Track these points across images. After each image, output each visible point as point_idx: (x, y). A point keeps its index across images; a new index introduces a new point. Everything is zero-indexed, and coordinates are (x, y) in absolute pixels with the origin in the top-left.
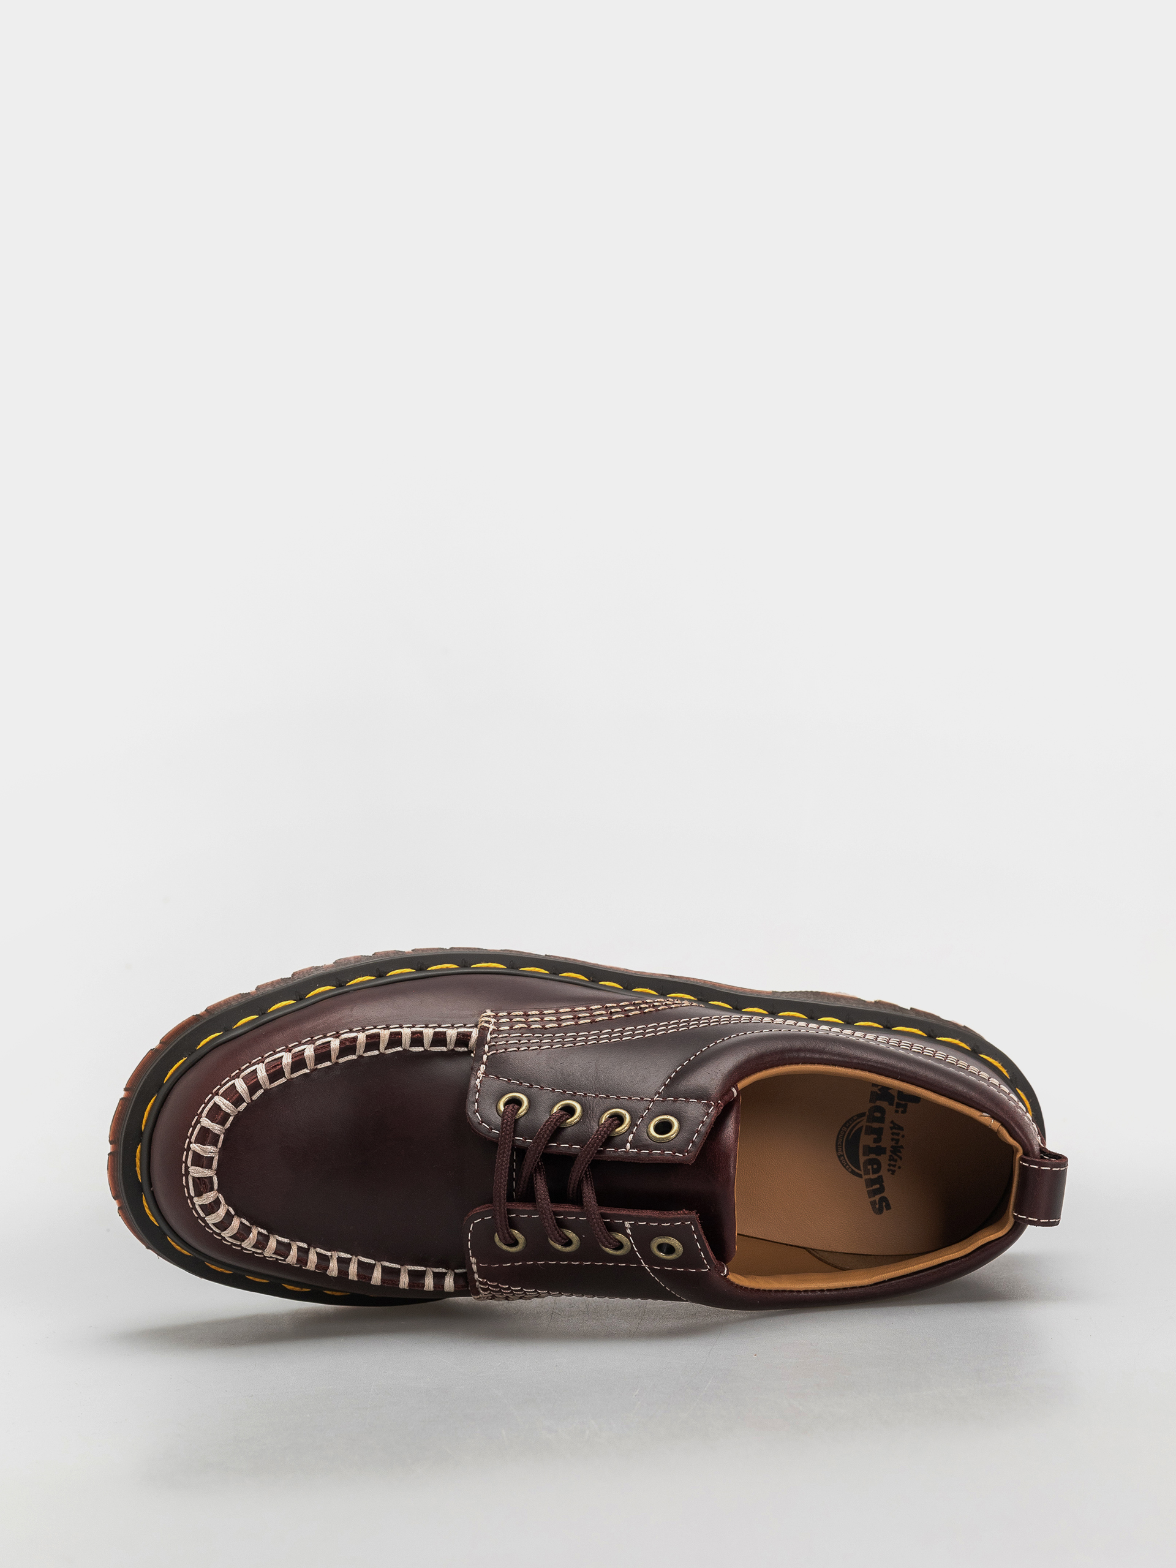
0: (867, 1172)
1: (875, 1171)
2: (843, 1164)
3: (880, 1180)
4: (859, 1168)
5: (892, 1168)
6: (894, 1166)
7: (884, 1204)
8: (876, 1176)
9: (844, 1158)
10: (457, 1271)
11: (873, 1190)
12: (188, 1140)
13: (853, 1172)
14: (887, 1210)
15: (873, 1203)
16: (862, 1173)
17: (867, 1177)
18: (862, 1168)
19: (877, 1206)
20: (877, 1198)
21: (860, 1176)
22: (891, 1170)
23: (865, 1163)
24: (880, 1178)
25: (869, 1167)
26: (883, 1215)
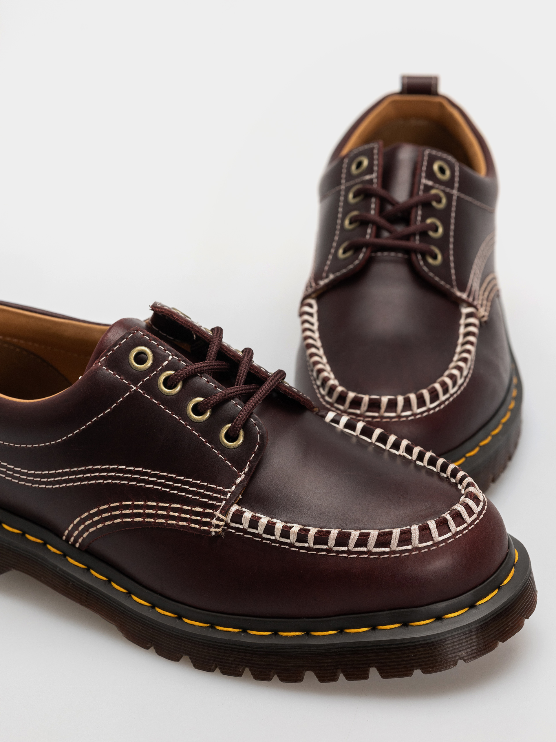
12: (470, 528)
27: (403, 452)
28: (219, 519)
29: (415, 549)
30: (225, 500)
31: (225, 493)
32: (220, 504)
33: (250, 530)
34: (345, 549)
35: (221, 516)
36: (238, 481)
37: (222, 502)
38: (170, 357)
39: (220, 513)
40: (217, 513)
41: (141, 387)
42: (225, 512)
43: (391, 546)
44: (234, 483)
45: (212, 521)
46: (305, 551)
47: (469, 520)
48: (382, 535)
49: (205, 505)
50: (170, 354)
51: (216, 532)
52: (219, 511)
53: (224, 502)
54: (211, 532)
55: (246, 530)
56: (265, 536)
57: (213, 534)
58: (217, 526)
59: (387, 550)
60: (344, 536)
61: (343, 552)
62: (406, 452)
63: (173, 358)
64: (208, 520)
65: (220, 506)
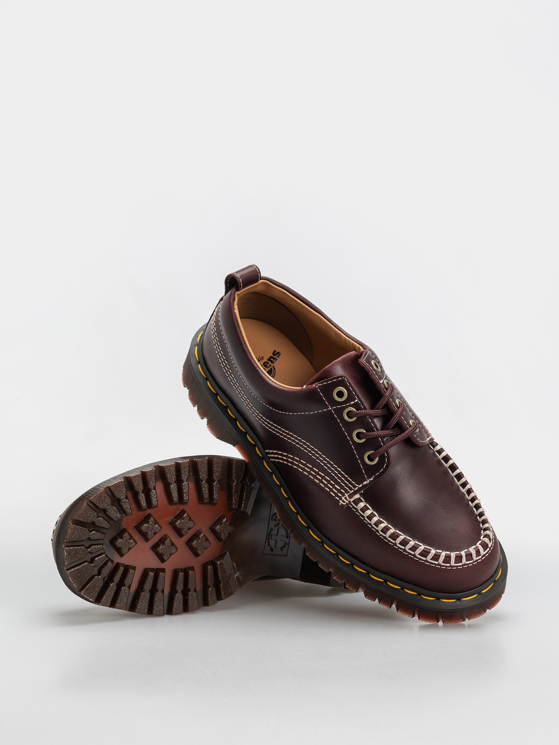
0: (270, 365)
1: (268, 363)
2: (275, 374)
3: (269, 360)
4: (271, 368)
5: (262, 359)
6: (260, 358)
7: (275, 353)
8: (269, 362)
9: (273, 375)
10: (433, 448)
11: (274, 359)
12: (474, 564)
13: (274, 369)
14: (276, 351)
15: (278, 357)
16: (272, 367)
17: (271, 364)
18: (270, 368)
19: (278, 355)
20: (275, 357)
21: (273, 367)
22: (262, 358)
23: (268, 368)
24: (268, 360)
25: (268, 366)
26: (279, 351)
27: (465, 491)
28: (346, 498)
29: (439, 564)
30: (354, 490)
31: (355, 487)
32: (350, 491)
33: (360, 511)
34: (403, 548)
35: (347, 497)
36: (365, 483)
37: (351, 491)
38: (356, 401)
39: (348, 496)
40: (346, 495)
41: (334, 409)
42: (351, 496)
43: (427, 558)
44: (362, 483)
45: (342, 497)
46: (383, 538)
47: (475, 558)
48: (424, 551)
49: (342, 487)
50: (357, 398)
51: (342, 504)
52: (348, 494)
53: (353, 491)
54: (340, 502)
55: (358, 510)
56: (366, 518)
57: (340, 504)
58: (343, 501)
59: (424, 559)
60: (405, 542)
61: (401, 549)
62: (466, 492)
63: (358, 401)
64: (341, 495)
65: (349, 492)
